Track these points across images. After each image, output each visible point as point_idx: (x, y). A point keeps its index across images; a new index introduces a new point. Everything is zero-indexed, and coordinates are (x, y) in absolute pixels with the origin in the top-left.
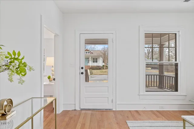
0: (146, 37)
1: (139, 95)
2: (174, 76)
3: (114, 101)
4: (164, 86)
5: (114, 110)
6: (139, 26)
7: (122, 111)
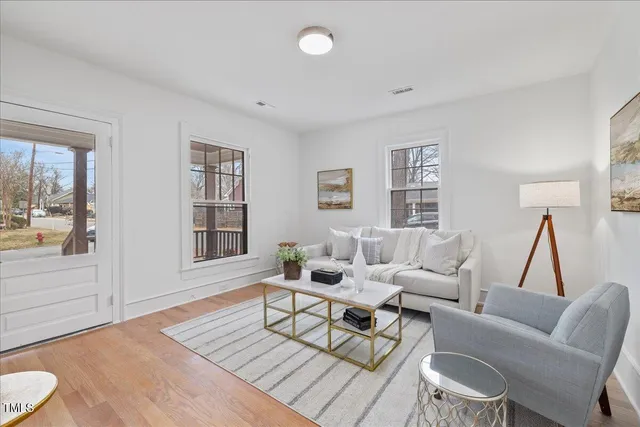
0: (192, 148)
1: (181, 272)
2: (241, 230)
3: (116, 301)
4: (216, 253)
5: (117, 321)
6: (180, 124)
7: (140, 318)
